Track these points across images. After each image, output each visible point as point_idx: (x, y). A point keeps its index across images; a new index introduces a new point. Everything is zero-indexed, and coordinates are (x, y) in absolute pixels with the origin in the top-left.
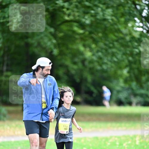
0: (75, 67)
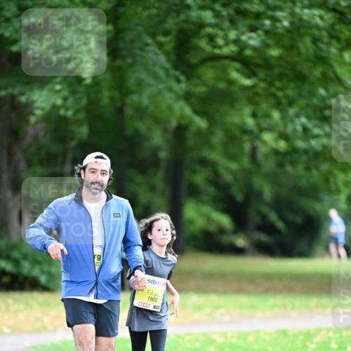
0: (234, 166)
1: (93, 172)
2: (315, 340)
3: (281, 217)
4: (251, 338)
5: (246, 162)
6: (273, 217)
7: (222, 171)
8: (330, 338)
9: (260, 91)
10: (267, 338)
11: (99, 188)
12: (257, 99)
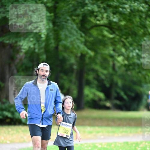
0: (105, 72)
1: (42, 71)
2: (140, 146)
3: (126, 94)
4: (113, 146)
5: (111, 70)
6: (122, 94)
7: (100, 74)
8: (146, 146)
9: (116, 40)
10: (120, 145)
11: (45, 78)
12: (115, 43)
